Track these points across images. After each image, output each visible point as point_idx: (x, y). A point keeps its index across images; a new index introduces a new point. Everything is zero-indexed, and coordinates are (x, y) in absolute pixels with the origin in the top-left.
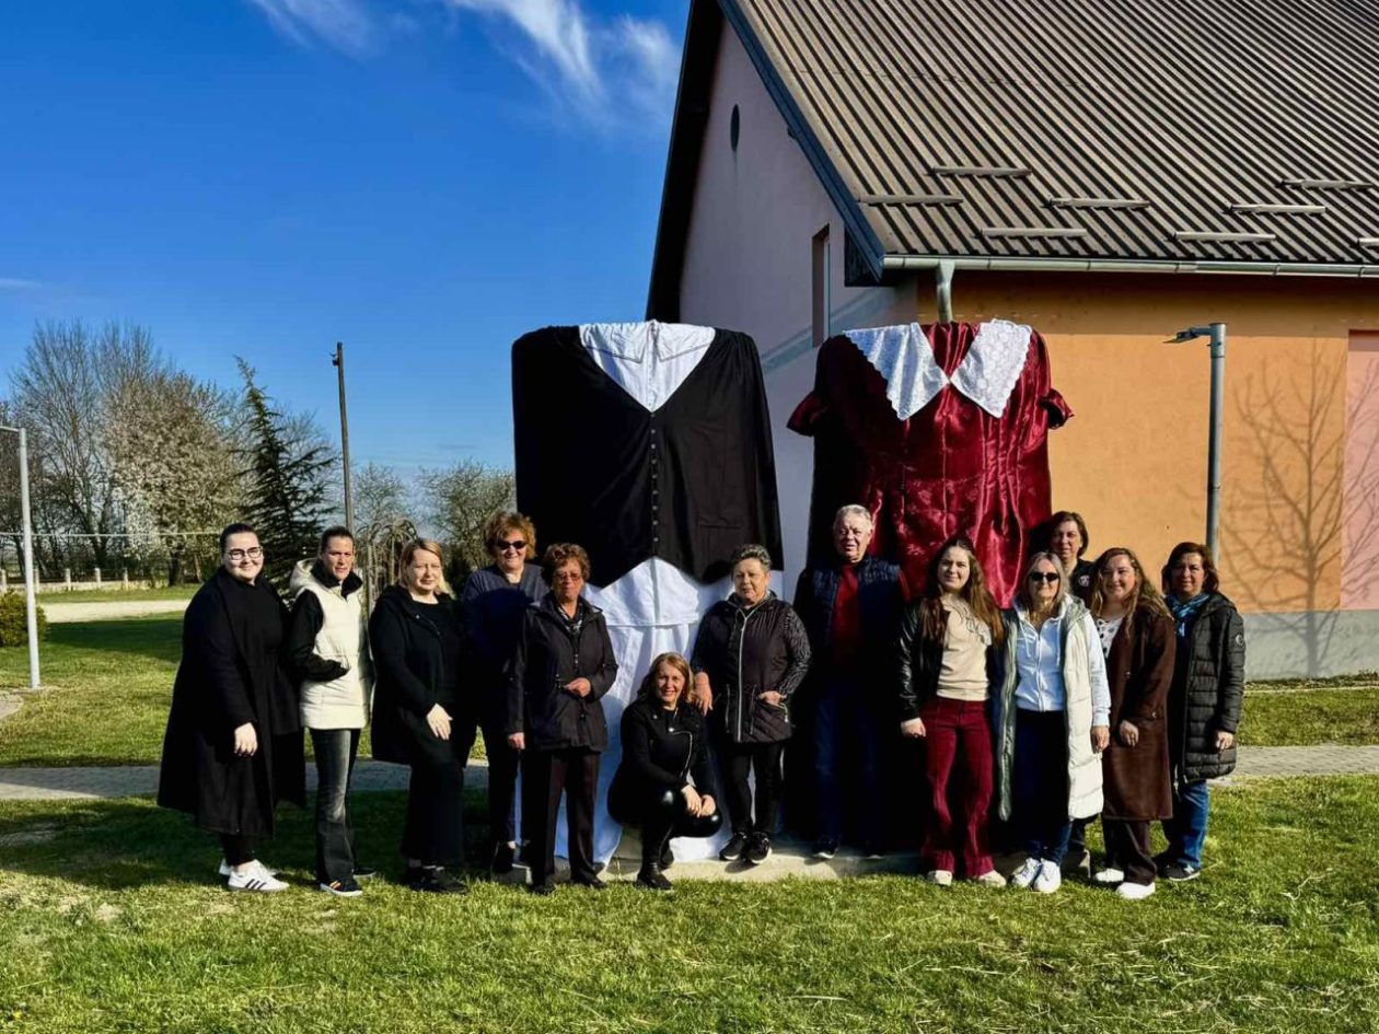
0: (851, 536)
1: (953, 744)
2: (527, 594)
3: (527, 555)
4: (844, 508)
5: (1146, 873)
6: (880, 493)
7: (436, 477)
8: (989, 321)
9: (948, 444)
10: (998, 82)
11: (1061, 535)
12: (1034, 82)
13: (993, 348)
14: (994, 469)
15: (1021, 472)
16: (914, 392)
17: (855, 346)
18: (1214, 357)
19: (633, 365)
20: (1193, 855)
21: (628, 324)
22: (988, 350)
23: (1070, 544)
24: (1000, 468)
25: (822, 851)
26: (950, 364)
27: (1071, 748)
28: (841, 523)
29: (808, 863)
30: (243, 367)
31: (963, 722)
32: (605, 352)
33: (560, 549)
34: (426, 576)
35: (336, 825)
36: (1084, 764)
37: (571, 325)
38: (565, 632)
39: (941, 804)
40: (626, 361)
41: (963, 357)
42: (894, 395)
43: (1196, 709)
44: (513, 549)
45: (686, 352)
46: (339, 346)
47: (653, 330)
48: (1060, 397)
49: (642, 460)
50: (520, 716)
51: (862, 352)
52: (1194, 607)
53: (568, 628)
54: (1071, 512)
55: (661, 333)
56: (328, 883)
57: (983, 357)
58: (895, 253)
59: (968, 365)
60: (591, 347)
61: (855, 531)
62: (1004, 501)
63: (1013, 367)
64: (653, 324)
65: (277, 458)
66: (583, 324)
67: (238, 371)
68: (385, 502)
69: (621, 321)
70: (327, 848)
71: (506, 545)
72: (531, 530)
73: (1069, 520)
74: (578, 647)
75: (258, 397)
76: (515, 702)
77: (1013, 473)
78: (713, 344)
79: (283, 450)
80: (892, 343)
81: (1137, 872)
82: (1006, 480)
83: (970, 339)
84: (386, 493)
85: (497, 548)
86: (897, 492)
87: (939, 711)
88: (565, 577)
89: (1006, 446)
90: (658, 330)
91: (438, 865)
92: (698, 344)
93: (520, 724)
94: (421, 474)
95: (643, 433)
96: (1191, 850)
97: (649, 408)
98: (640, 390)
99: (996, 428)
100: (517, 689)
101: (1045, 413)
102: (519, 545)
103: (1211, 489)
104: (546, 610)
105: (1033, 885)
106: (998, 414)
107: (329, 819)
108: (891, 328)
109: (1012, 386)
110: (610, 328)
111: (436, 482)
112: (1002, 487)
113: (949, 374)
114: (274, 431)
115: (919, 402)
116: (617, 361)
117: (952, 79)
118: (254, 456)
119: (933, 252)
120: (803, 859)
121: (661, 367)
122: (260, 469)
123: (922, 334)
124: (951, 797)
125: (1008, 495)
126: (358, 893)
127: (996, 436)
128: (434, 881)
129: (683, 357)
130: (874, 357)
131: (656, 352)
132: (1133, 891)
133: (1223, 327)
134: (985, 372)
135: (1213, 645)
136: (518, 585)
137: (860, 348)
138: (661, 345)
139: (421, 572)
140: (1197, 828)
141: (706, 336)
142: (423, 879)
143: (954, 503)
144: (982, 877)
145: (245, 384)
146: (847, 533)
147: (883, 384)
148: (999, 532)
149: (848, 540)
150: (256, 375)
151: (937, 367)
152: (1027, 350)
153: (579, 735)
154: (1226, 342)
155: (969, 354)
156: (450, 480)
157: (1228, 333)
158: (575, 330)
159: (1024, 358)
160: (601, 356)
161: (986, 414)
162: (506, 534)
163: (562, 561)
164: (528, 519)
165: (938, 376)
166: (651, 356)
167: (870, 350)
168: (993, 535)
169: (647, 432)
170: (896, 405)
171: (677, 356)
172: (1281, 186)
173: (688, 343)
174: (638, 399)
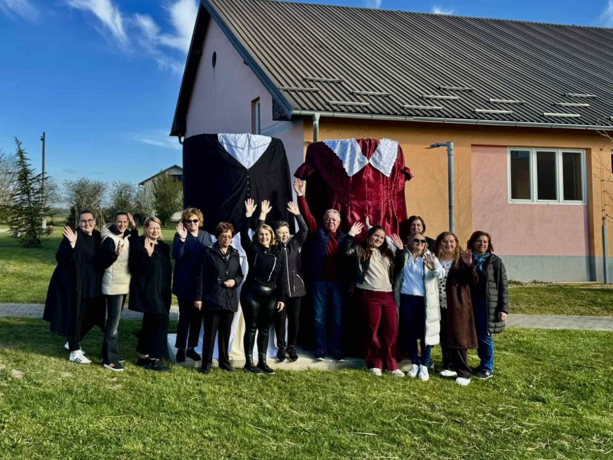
0: (332, 221)
1: (380, 313)
2: (201, 242)
3: (200, 225)
4: (329, 210)
5: (468, 373)
6: (339, 205)
7: (71, 183)
8: (382, 139)
9: (368, 187)
10: (322, 47)
11: (415, 225)
12: (335, 47)
13: (385, 150)
14: (386, 198)
15: (397, 199)
16: (355, 166)
17: (327, 146)
18: (449, 155)
19: (241, 150)
20: (488, 367)
21: (238, 134)
22: (383, 150)
23: (418, 229)
24: (389, 197)
25: (320, 357)
26: (369, 154)
27: (427, 314)
28: (328, 216)
29: (313, 362)
30: (17, 141)
31: (384, 303)
32: (229, 145)
33: (225, 224)
34: (154, 232)
35: (113, 338)
36: (432, 322)
37: (214, 133)
38: (222, 259)
39: (375, 339)
40: (238, 149)
41: (373, 153)
42: (346, 166)
43: (491, 303)
44: (193, 223)
45: (261, 146)
46: (44, 134)
47: (248, 137)
48: (409, 169)
49: (243, 187)
50: (201, 294)
51: (330, 149)
52: (484, 258)
53: (224, 258)
54: (417, 216)
55: (252, 138)
56: (108, 364)
57: (382, 153)
58: (297, 109)
59: (376, 156)
60: (223, 143)
61: (334, 220)
62: (391, 211)
63: (393, 157)
64: (248, 135)
65: (27, 176)
66: (219, 133)
67: (15, 142)
68: (50, 192)
69: (235, 133)
70: (109, 348)
71: (190, 222)
72: (201, 215)
73: (417, 219)
74: (228, 266)
75: (22, 153)
76: (200, 288)
77: (394, 199)
78: (271, 143)
79: (30, 173)
80: (344, 146)
81: (463, 372)
82: (391, 202)
83: (376, 146)
84: (51, 189)
85: (187, 223)
86: (347, 205)
87: (374, 298)
88: (226, 237)
89: (391, 189)
90: (251, 137)
91: (157, 358)
92: (265, 143)
93: (201, 298)
94: (65, 182)
95: (243, 178)
96: (487, 365)
97: (247, 168)
98: (243, 161)
99: (387, 181)
100: (200, 282)
101: (403, 175)
102: (195, 221)
103: (450, 207)
104: (215, 250)
105: (418, 376)
106: (388, 176)
107: (111, 335)
108: (343, 140)
109: (393, 164)
110: (231, 136)
111: (70, 185)
112: (390, 205)
113: (368, 159)
114: (26, 166)
115: (357, 169)
116: (234, 148)
117: (304, 45)
118: (18, 175)
119: (312, 109)
120: (311, 360)
121: (251, 151)
122: (20, 180)
123: (357, 143)
124: (379, 335)
125: (392, 208)
126: (122, 370)
127: (387, 184)
128: (156, 366)
129: (261, 148)
130: (337, 151)
131: (250, 145)
132: (463, 382)
133: (452, 143)
134: (383, 159)
135: (495, 275)
136: (197, 237)
137: (329, 147)
138: (252, 143)
139: (152, 231)
140: (490, 355)
141: (268, 140)
142: (151, 364)
143: (371, 210)
144: (394, 372)
145: (17, 148)
146: (330, 220)
147: (341, 163)
148: (389, 223)
149: (331, 223)
150: (21, 144)
151: (364, 156)
152: (397, 151)
153: (227, 305)
154: (454, 149)
155: (376, 151)
156: (76, 185)
157: (454, 145)
158: (216, 136)
159: (396, 154)
160: (227, 146)
161: (383, 176)
162: (189, 217)
163: (226, 230)
164: (199, 210)
165: (364, 159)
166: (247, 147)
167: (335, 148)
168: (387, 224)
169: (245, 178)
170: (347, 170)
171: (258, 147)
172: (439, 89)
173: (262, 143)
174: (242, 164)
